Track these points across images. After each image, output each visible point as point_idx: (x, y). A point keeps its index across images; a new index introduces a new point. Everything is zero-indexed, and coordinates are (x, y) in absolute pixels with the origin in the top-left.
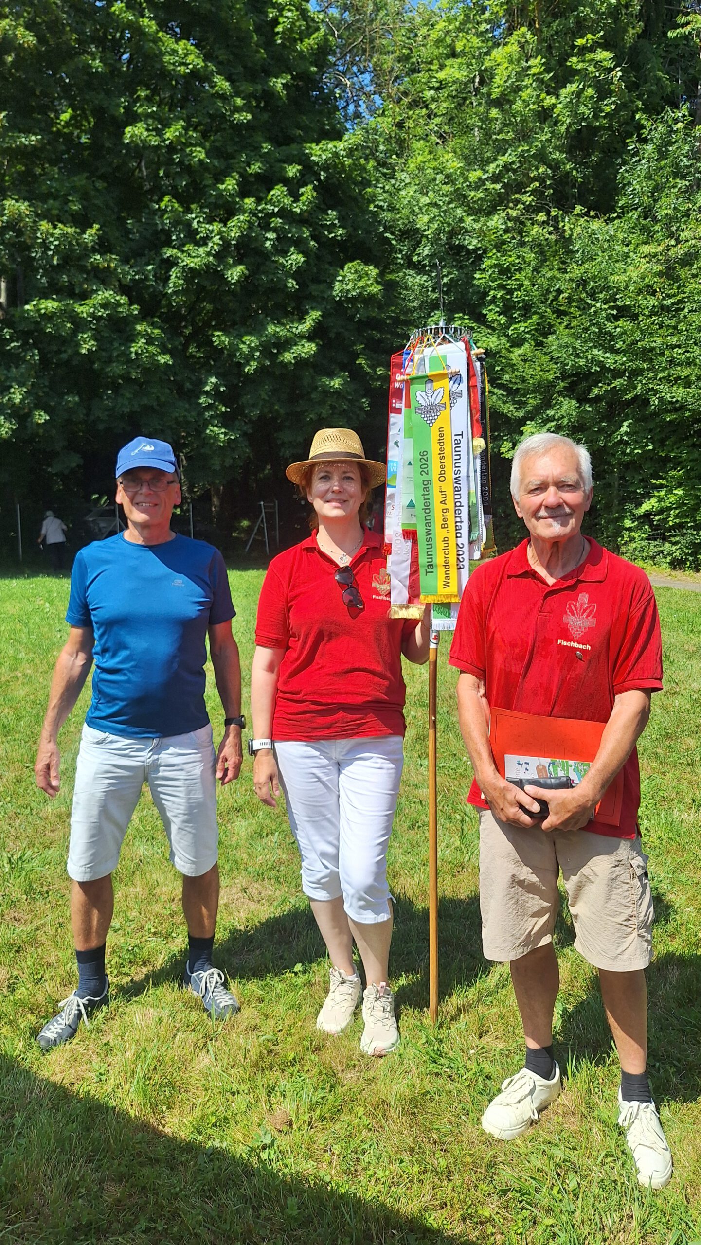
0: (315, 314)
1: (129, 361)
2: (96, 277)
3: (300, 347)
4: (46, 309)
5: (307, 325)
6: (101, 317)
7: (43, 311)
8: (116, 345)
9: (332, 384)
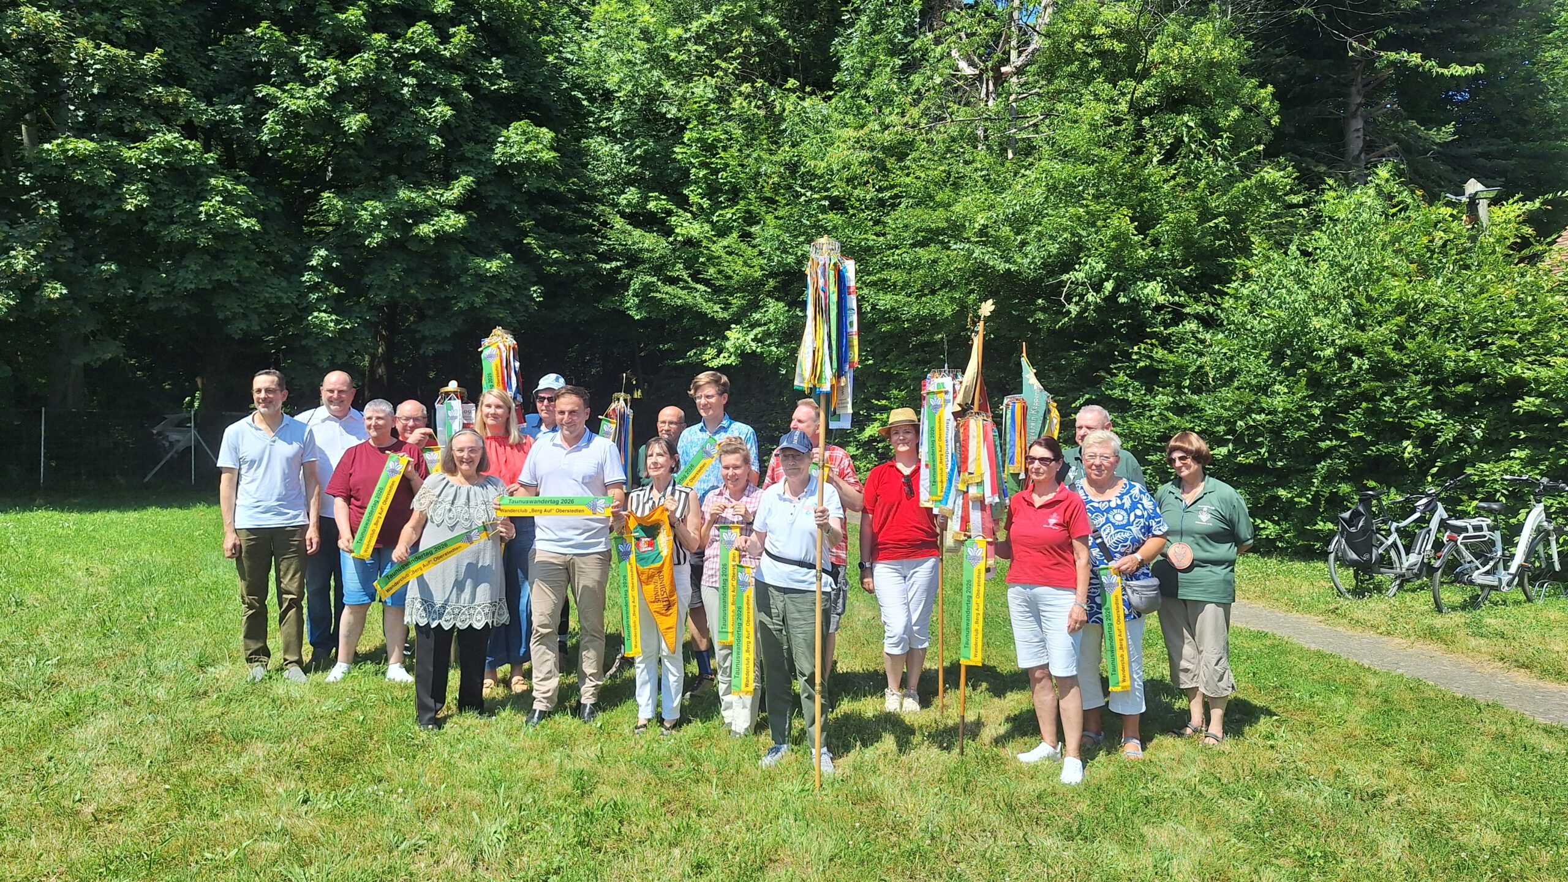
0: (466, 180)
1: (198, 223)
2: (157, 114)
3: (443, 219)
4: (75, 149)
5: (455, 192)
6: (158, 165)
7: (70, 153)
8: (179, 201)
9: (488, 266)
